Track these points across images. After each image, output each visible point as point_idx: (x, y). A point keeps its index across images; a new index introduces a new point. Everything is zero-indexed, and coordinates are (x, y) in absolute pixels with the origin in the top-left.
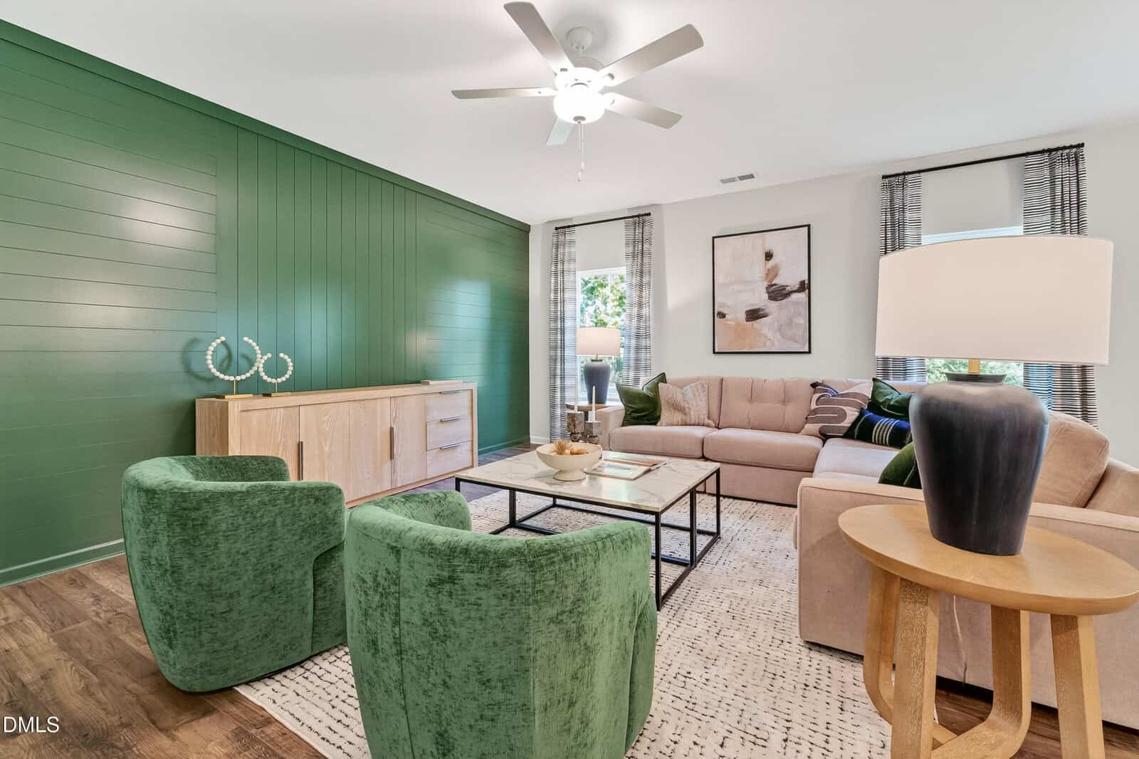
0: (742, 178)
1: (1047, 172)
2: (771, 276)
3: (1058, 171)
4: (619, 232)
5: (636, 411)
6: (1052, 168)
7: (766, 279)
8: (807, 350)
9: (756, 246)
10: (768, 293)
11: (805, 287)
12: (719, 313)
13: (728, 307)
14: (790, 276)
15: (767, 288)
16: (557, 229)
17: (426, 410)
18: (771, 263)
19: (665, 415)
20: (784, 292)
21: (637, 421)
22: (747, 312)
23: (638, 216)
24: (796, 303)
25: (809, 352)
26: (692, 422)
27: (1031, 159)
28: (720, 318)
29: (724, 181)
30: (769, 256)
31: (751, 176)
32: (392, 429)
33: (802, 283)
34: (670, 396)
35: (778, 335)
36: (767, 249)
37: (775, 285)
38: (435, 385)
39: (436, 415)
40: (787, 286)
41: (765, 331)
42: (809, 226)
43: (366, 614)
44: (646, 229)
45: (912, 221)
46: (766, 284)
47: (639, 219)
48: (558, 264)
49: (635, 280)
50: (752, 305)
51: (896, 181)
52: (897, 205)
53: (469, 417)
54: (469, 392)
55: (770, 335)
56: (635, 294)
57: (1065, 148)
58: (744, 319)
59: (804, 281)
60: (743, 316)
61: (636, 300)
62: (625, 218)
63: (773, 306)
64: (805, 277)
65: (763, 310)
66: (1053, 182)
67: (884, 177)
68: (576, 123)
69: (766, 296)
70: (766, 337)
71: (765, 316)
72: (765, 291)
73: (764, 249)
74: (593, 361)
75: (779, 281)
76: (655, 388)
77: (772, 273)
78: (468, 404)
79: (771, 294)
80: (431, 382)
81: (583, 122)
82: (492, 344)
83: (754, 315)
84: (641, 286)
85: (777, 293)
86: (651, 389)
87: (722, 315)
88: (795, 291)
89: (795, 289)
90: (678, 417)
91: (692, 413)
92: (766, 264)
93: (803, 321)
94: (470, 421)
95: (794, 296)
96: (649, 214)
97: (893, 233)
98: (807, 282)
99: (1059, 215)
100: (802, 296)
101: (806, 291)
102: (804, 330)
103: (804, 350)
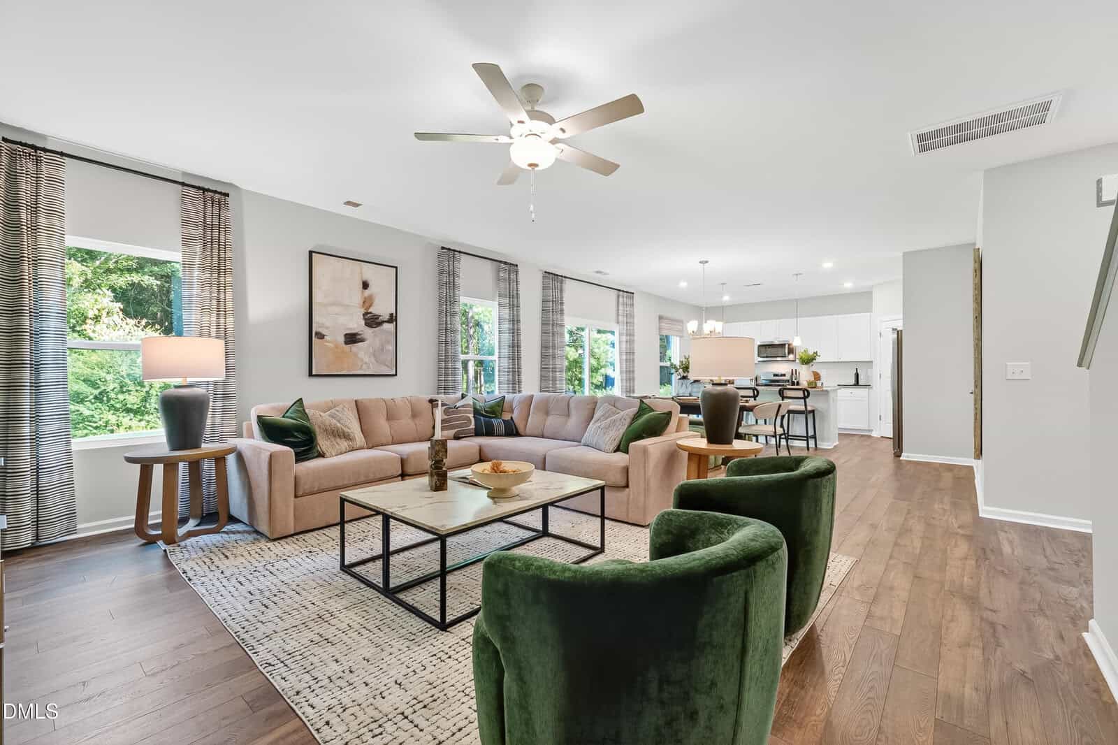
2: (367, 305)
7: (363, 306)
8: (394, 373)
9: (353, 272)
10: (365, 319)
11: (393, 319)
12: (317, 334)
13: (327, 328)
14: (382, 308)
15: (364, 315)
18: (367, 292)
20: (377, 321)
22: (346, 335)
23: (210, 191)
24: (388, 332)
25: (396, 375)
28: (318, 338)
29: (348, 203)
30: (365, 285)
31: (356, 205)
33: (391, 316)
35: (373, 360)
36: (364, 279)
37: (370, 313)
40: (380, 316)
41: (361, 355)
42: (397, 268)
46: (363, 311)
47: (212, 196)
50: (351, 329)
55: (366, 359)
58: (343, 343)
59: (392, 314)
60: (342, 339)
62: (183, 184)
63: (368, 333)
64: (393, 311)
65: (360, 335)
67: (442, 248)
68: (530, 168)
69: (363, 322)
70: (362, 360)
71: (362, 340)
72: (362, 317)
73: (362, 277)
75: (374, 310)
77: (368, 302)
79: (368, 321)
81: (536, 169)
83: (352, 339)
85: (372, 321)
87: (321, 336)
88: (385, 322)
89: (386, 319)
92: (363, 292)
93: (391, 347)
95: (386, 326)
96: (227, 195)
98: (394, 315)
100: (391, 327)
101: (395, 323)
102: (391, 357)
103: (392, 373)
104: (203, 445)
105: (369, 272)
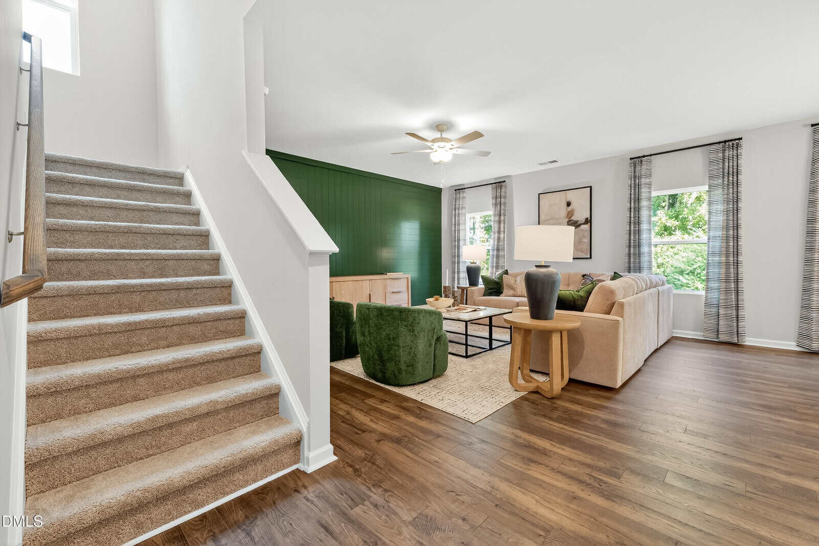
0: (550, 162)
1: (721, 155)
2: (570, 216)
3: (727, 154)
4: (489, 192)
5: (490, 289)
6: (724, 151)
7: (567, 217)
8: (589, 257)
9: (560, 199)
10: (569, 225)
11: (588, 221)
14: (580, 215)
15: (567, 222)
16: (456, 190)
17: (385, 287)
18: (570, 208)
19: (505, 291)
20: (577, 223)
21: (490, 294)
23: (499, 183)
24: (584, 230)
25: (591, 258)
26: (518, 295)
27: (712, 147)
29: (542, 164)
30: (569, 204)
31: (555, 161)
32: (370, 294)
33: (587, 219)
34: (508, 281)
36: (568, 201)
37: (572, 220)
38: (390, 275)
39: (390, 289)
40: (580, 220)
42: (591, 187)
43: (362, 327)
44: (503, 190)
45: (646, 184)
46: (566, 220)
47: (499, 184)
48: (456, 209)
49: (497, 218)
51: (637, 160)
52: (637, 174)
53: (407, 291)
54: (406, 279)
56: (497, 225)
57: (731, 140)
59: (587, 218)
61: (496, 230)
62: (492, 184)
64: (588, 216)
66: (724, 160)
67: (631, 159)
73: (566, 200)
74: (471, 263)
75: (574, 218)
76: (501, 277)
77: (570, 214)
78: (406, 284)
80: (388, 274)
82: (421, 254)
84: (500, 222)
85: (574, 225)
86: (498, 278)
88: (583, 224)
89: (583, 223)
90: (511, 292)
91: (518, 290)
92: (567, 209)
93: (587, 240)
94: (407, 293)
95: (583, 227)
96: (505, 181)
97: (635, 190)
98: (589, 219)
99: (726, 179)
100: (587, 227)
101: (589, 224)
102: (587, 246)
103: (587, 257)
104: (479, 286)
105: (570, 196)
